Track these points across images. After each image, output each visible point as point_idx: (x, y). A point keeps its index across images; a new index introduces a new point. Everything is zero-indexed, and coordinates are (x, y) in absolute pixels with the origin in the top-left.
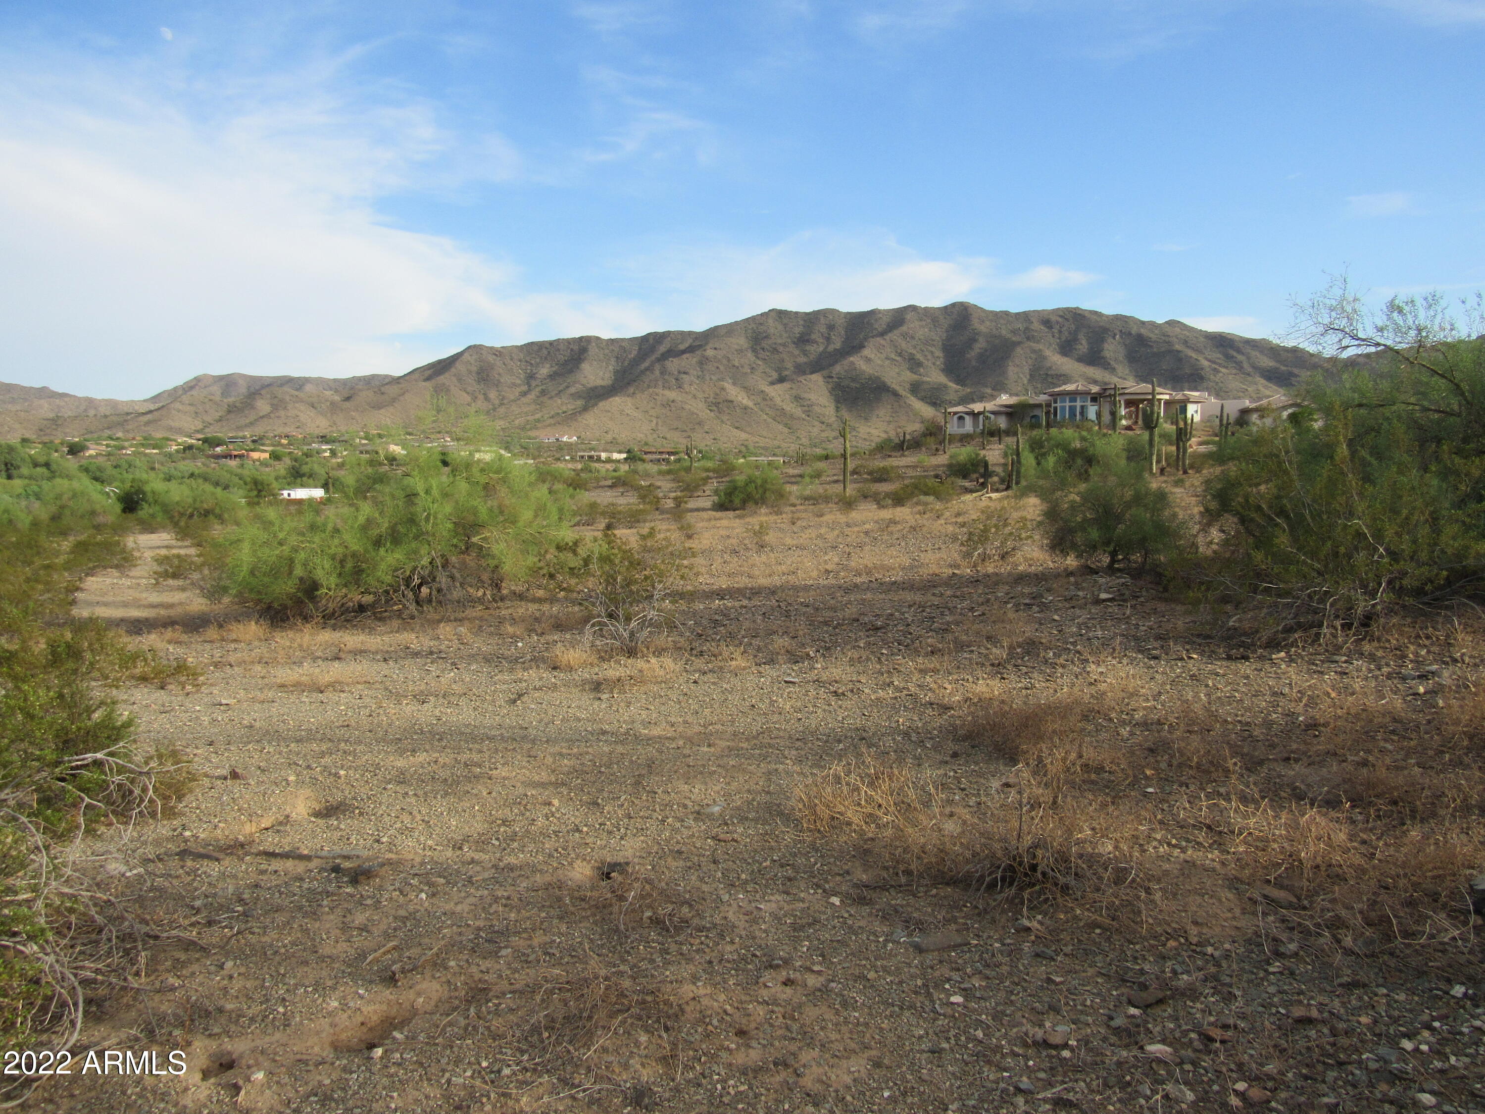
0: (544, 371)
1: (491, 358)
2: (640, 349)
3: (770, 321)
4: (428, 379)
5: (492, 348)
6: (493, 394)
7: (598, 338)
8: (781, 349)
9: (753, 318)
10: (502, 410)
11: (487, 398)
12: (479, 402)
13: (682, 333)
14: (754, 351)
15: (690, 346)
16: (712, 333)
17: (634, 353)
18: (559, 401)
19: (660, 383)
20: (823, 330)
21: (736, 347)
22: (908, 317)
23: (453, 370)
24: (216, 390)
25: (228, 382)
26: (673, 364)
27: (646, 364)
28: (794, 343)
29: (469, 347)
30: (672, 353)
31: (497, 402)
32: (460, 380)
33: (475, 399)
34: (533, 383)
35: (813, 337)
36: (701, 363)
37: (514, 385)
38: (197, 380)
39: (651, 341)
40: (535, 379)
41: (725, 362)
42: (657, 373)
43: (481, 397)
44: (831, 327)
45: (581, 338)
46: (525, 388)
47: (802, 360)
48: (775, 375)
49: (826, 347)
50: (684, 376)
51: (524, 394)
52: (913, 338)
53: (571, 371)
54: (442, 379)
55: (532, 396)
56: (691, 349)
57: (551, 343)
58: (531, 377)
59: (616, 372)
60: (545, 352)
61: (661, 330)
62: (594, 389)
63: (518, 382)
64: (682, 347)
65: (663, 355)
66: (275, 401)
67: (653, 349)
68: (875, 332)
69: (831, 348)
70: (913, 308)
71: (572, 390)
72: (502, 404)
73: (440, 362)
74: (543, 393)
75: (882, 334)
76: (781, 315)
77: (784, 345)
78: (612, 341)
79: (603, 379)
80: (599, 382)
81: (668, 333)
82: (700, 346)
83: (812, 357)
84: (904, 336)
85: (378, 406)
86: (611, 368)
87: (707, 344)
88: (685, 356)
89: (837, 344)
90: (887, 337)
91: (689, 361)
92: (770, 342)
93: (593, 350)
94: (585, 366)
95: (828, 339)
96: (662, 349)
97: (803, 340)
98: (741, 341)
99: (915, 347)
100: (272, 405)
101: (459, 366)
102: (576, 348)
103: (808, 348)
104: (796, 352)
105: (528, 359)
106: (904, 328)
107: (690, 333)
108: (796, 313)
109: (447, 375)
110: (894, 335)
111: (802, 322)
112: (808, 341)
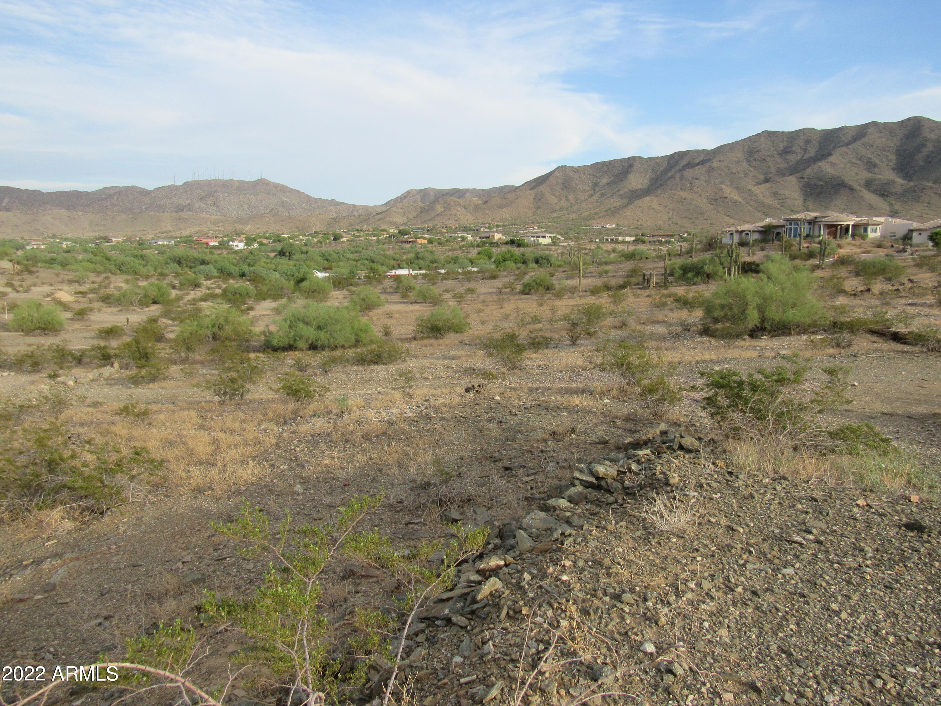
0: (604, 181)
1: (572, 174)
2: (668, 163)
3: (762, 140)
4: (532, 189)
5: (572, 167)
6: (571, 197)
7: (640, 158)
8: (768, 159)
9: (750, 138)
10: (576, 207)
11: (567, 199)
12: (563, 202)
13: (698, 151)
14: (748, 161)
15: (703, 160)
16: (720, 150)
17: (664, 166)
18: (612, 200)
19: (679, 187)
20: (802, 143)
21: (735, 159)
22: (870, 130)
23: (548, 182)
24: (418, 197)
25: (424, 193)
26: (689, 173)
27: (672, 172)
28: (779, 154)
29: (558, 167)
30: (690, 165)
31: (573, 202)
32: (551, 188)
33: (560, 200)
34: (597, 189)
35: (794, 149)
36: (708, 172)
37: (585, 190)
38: (408, 192)
39: (676, 157)
40: (598, 186)
41: (726, 170)
42: (678, 179)
43: (564, 199)
44: (808, 142)
45: (629, 158)
46: (592, 192)
47: (784, 165)
48: (762, 177)
49: (803, 156)
50: (696, 181)
51: (591, 196)
52: (872, 146)
53: (621, 180)
54: (541, 188)
55: (595, 197)
56: (702, 163)
57: (610, 162)
58: (596, 185)
59: (651, 179)
60: (606, 168)
61: (683, 149)
62: (634, 192)
63: (588, 188)
64: (697, 161)
65: (683, 167)
66: (446, 205)
67: (677, 163)
68: (842, 143)
69: (807, 156)
70: (875, 124)
71: (621, 192)
72: (576, 203)
73: (540, 177)
74: (603, 195)
75: (848, 144)
76: (770, 135)
77: (771, 156)
78: (650, 159)
79: (642, 185)
80: (639, 187)
81: (688, 152)
82: (709, 160)
83: (791, 164)
84: (865, 145)
85: (502, 207)
86: (648, 177)
87: (714, 158)
88: (697, 167)
89: (812, 152)
90: (850, 147)
91: (700, 171)
92: (760, 154)
93: (637, 166)
94: (631, 177)
95: (805, 150)
96: (683, 162)
97: (786, 152)
98: (739, 155)
99: (873, 153)
100: (444, 207)
101: (551, 179)
102: (626, 165)
103: (788, 157)
104: (780, 160)
105: (595, 174)
106: (865, 140)
107: (704, 151)
108: (783, 132)
109: (544, 185)
110: (857, 145)
111: (786, 139)
112: (789, 152)
